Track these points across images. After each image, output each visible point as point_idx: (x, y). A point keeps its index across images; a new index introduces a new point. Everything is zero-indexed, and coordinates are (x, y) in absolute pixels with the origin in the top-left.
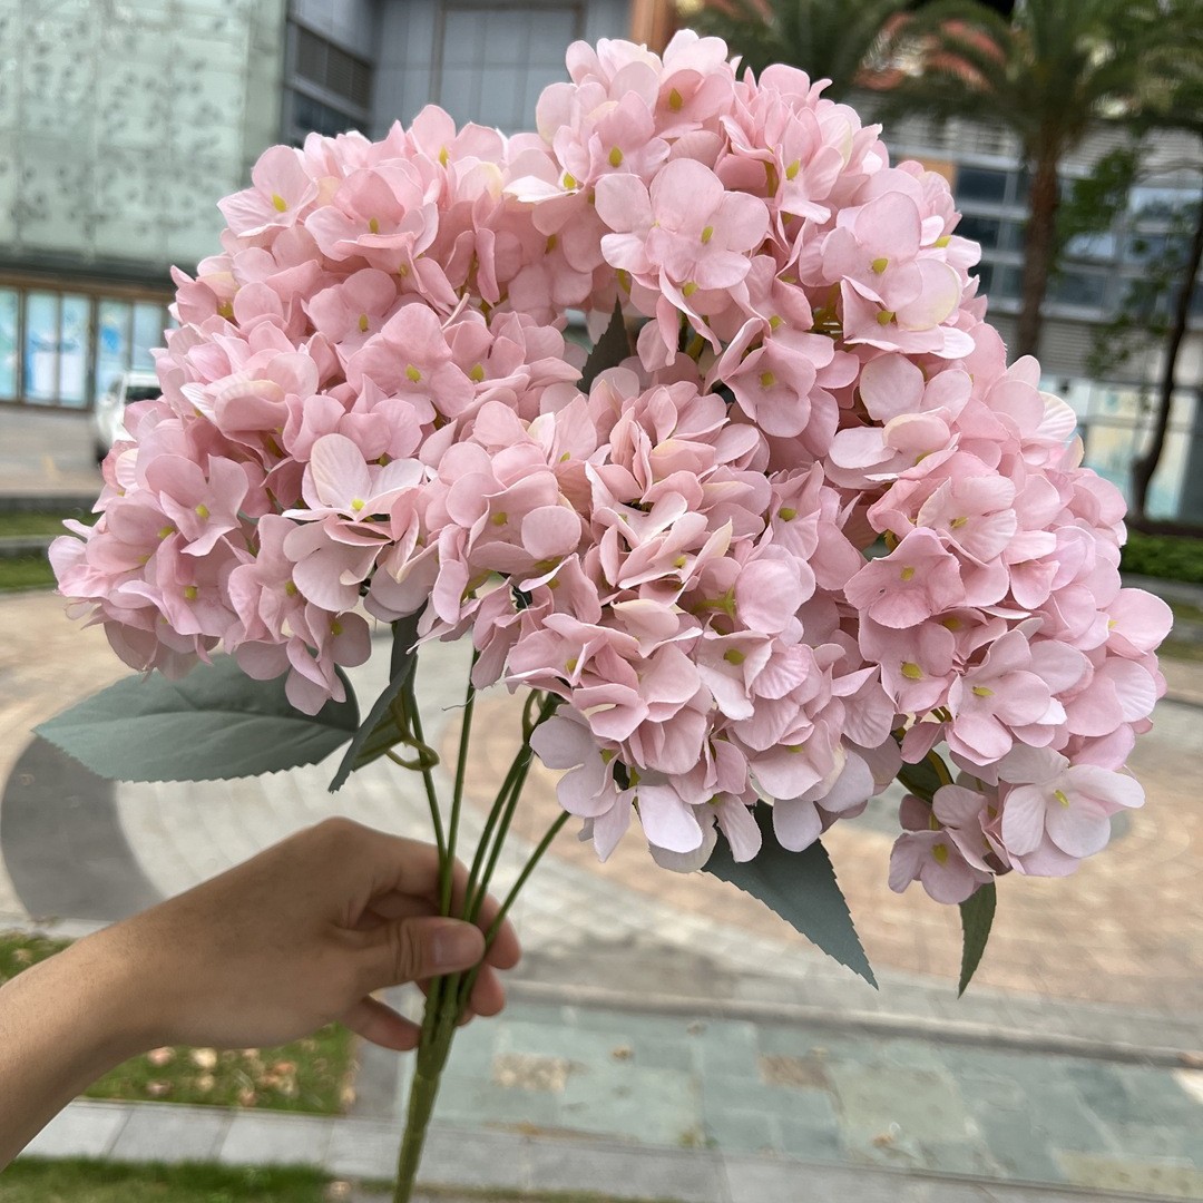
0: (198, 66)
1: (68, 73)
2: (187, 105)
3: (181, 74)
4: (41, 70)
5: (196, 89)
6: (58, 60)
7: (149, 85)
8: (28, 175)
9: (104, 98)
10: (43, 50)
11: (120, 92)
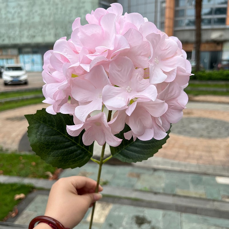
0: (84, 2)
1: (62, 9)
2: (82, 11)
3: (81, 5)
4: (57, 9)
5: (84, 7)
6: (60, 6)
7: (76, 8)
8: (57, 29)
9: (68, 12)
10: (57, 4)
11: (71, 11)
